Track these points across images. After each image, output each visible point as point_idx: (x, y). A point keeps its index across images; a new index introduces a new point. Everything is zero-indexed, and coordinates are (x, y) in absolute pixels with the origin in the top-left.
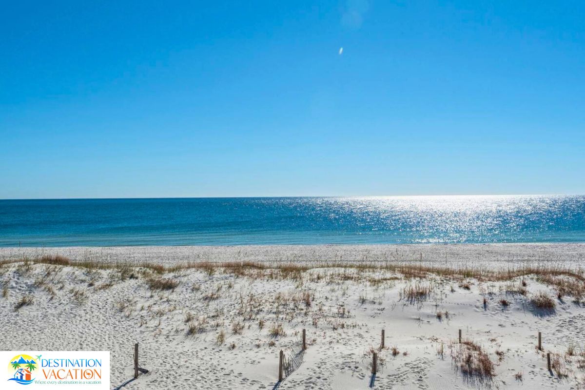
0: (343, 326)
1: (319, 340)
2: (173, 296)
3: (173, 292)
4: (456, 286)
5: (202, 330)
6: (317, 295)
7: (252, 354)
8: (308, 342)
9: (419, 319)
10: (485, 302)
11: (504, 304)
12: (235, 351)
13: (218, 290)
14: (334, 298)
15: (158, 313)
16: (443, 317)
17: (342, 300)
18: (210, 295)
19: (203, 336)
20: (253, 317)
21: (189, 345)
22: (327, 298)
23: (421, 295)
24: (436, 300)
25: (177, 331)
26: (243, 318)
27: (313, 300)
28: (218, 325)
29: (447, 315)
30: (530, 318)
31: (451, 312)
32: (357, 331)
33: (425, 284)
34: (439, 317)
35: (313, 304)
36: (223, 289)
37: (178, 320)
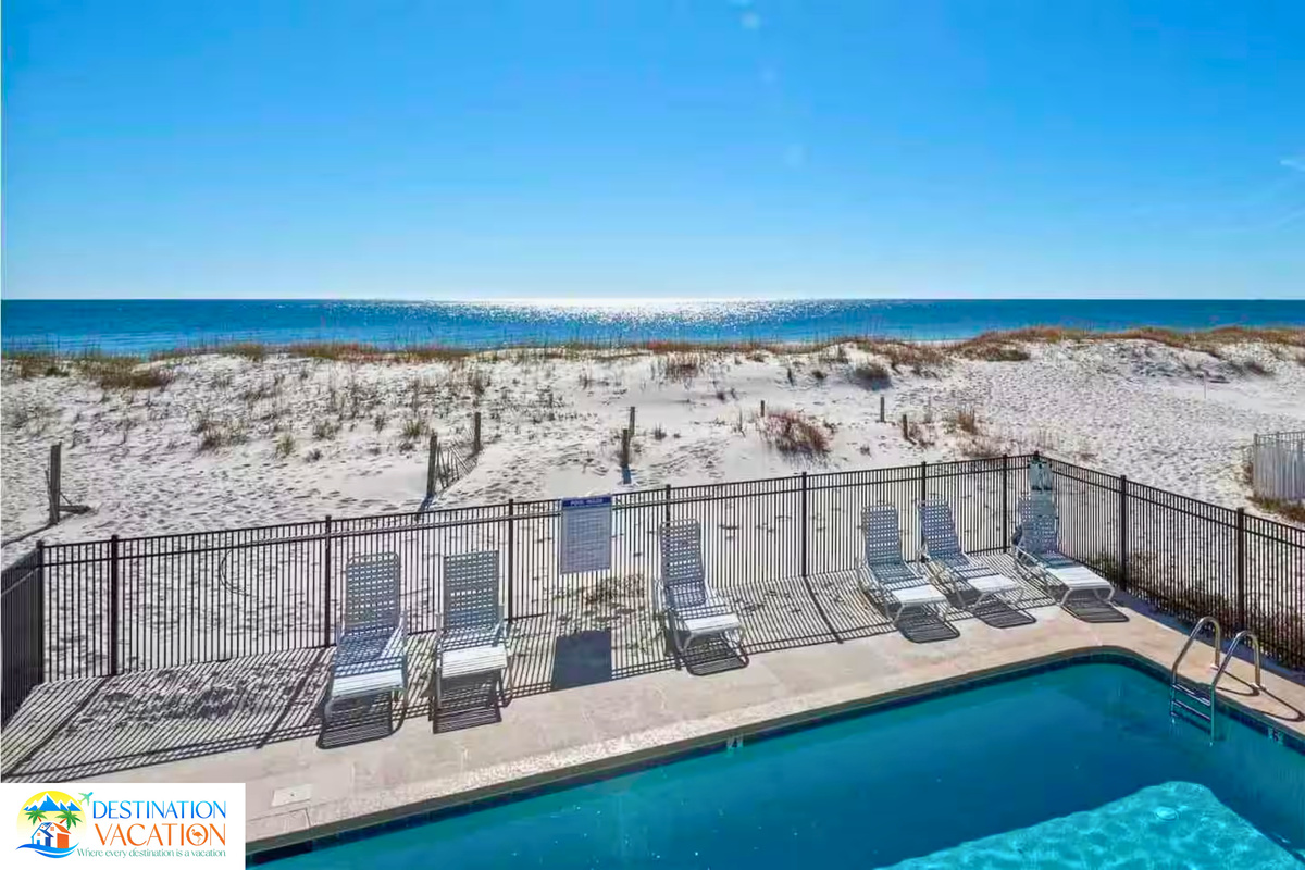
0: (552, 418)
1: (506, 437)
2: (166, 397)
3: (162, 391)
4: (742, 358)
5: (243, 440)
6: (496, 378)
7: (365, 463)
8: (484, 439)
9: (688, 401)
10: (790, 374)
11: (819, 376)
12: (320, 463)
13: (277, 382)
14: (530, 382)
15: (121, 423)
16: (728, 397)
17: (544, 384)
18: (256, 388)
19: (240, 449)
20: (362, 413)
21: (205, 463)
22: (515, 382)
23: (688, 369)
24: (713, 375)
25: (172, 446)
26: (338, 417)
27: (489, 384)
28: (276, 429)
29: (732, 393)
30: (859, 394)
31: (738, 390)
32: (578, 423)
33: (687, 357)
34: (721, 397)
35: (489, 390)
36: (288, 380)
37: (181, 427)
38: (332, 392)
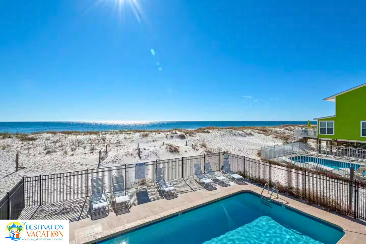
0: (120, 146)
1: (112, 150)
2: (36, 142)
3: (35, 141)
4: (156, 133)
5: (55, 152)
6: (107, 138)
7: (84, 156)
8: (108, 150)
9: (147, 142)
10: (166, 136)
11: (172, 137)
12: (74, 156)
13: (60, 139)
14: (114, 139)
15: (27, 149)
16: (155, 141)
17: (117, 139)
18: (56, 140)
19: (55, 154)
20: (80, 145)
21: (48, 157)
22: (111, 138)
23: (146, 136)
24: (151, 136)
25: (40, 153)
26: (75, 146)
27: (106, 139)
28: (62, 149)
29: (156, 140)
30: (180, 140)
31: (157, 140)
32: (126, 147)
33: (146, 133)
34: (154, 141)
35: (106, 140)
36: (62, 139)
37: (41, 149)
38: (73, 142)
